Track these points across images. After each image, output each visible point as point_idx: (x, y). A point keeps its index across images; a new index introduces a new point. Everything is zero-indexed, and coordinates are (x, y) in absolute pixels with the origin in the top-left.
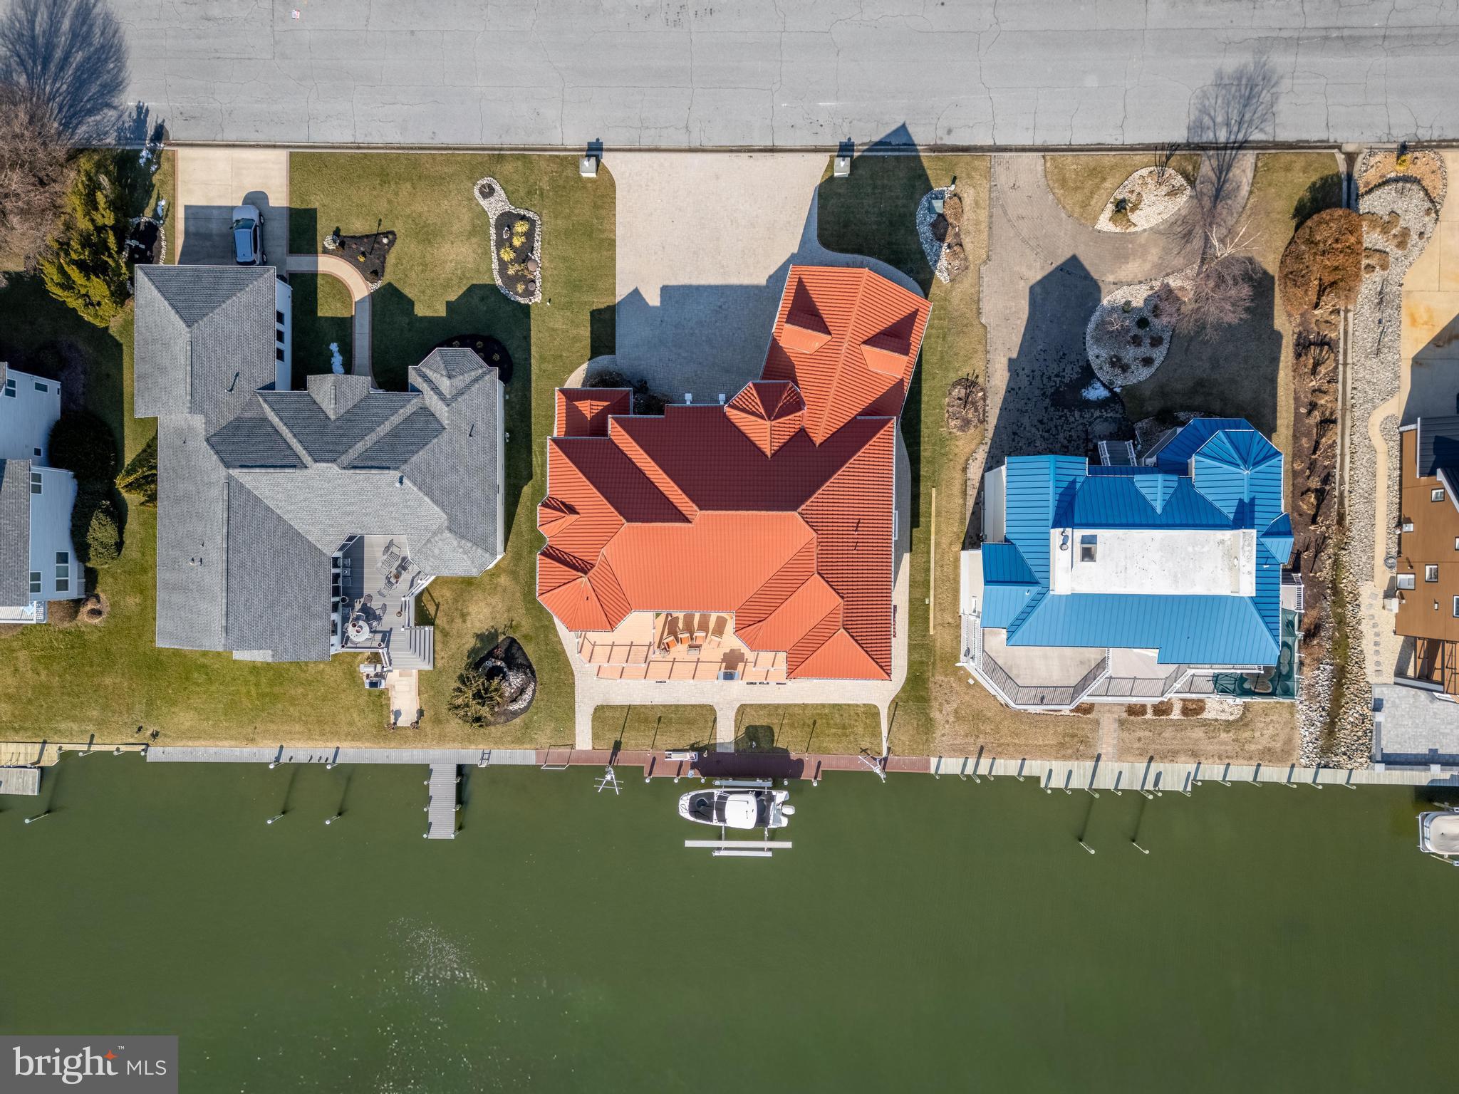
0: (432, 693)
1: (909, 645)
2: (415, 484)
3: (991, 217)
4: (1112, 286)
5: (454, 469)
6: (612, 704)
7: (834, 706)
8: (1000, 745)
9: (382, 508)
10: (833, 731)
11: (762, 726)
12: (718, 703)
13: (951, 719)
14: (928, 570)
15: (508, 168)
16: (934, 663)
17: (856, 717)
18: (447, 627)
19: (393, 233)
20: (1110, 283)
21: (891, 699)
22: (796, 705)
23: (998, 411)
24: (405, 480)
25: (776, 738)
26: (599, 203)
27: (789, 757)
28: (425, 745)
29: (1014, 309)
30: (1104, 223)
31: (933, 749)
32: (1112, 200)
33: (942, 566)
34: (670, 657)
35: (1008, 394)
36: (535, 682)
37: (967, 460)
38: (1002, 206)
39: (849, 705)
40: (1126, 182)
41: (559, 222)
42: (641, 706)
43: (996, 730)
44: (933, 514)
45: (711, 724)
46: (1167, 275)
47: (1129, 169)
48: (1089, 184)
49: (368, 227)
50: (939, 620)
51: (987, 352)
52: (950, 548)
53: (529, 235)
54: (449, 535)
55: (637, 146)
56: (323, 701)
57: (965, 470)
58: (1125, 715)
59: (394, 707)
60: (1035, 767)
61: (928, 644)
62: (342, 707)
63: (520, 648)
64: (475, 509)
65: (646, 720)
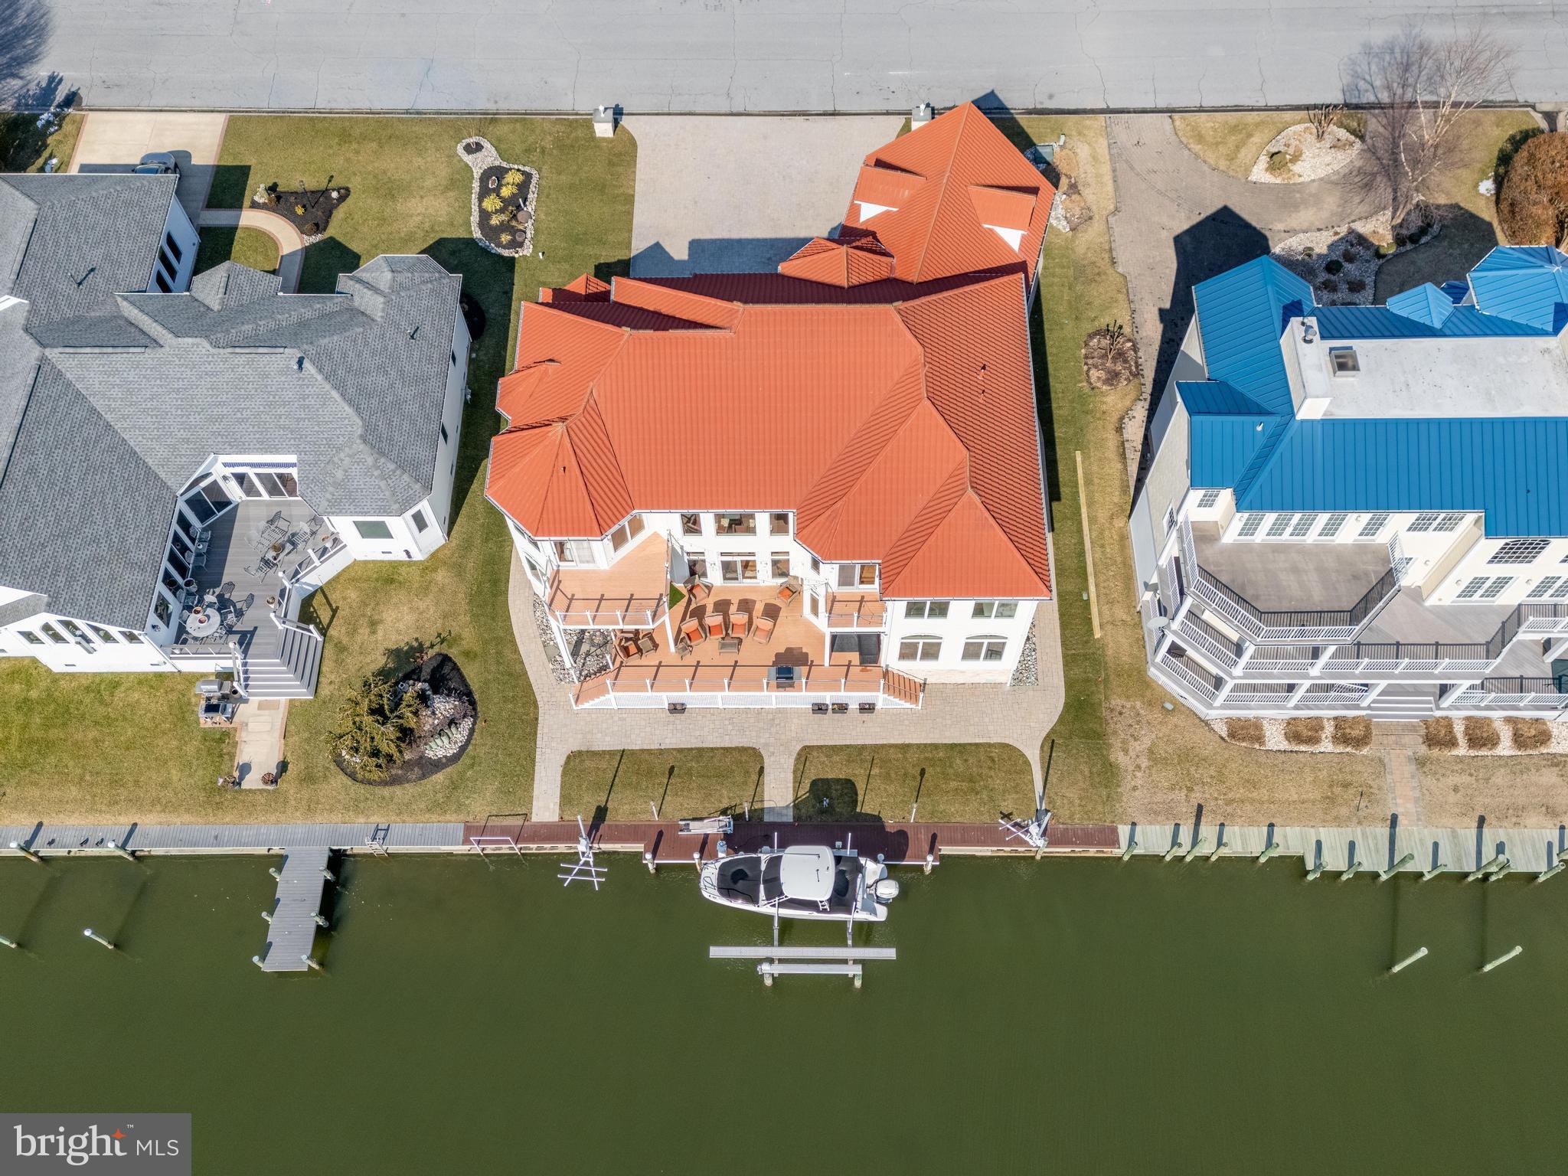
0: (307, 735)
1: (1065, 656)
2: (320, 371)
3: (1114, 171)
4: (1283, 234)
5: (382, 369)
6: (595, 748)
7: (953, 746)
8: (1229, 802)
9: (267, 409)
10: (953, 784)
11: (838, 780)
12: (767, 745)
13: (1144, 763)
14: (1082, 554)
15: (503, 130)
16: (1106, 681)
17: (989, 763)
18: (345, 640)
19: (347, 189)
20: (1279, 231)
21: (1044, 734)
22: (891, 746)
23: (1154, 364)
24: (306, 364)
25: (860, 798)
26: (615, 160)
27: (883, 827)
28: (283, 818)
29: (1158, 259)
30: (1260, 173)
31: (1120, 810)
32: (1264, 152)
33: (1103, 546)
34: (690, 660)
35: (1166, 345)
36: (475, 717)
37: (1122, 418)
38: (1127, 161)
39: (977, 745)
40: (1279, 137)
41: (563, 177)
42: (643, 751)
43: (1221, 778)
44: (1081, 481)
45: (755, 777)
46: (1353, 221)
47: (1281, 126)
48: (1232, 140)
49: (316, 184)
50: (1107, 617)
51: (1130, 302)
52: (1111, 523)
53: (523, 188)
54: (362, 447)
55: (666, 110)
56: (127, 749)
57: (1119, 429)
58: (1423, 750)
59: (242, 758)
60: (1293, 840)
61: (1093, 654)
62: (156, 759)
63: (455, 668)
64: (406, 425)
65: (650, 773)
